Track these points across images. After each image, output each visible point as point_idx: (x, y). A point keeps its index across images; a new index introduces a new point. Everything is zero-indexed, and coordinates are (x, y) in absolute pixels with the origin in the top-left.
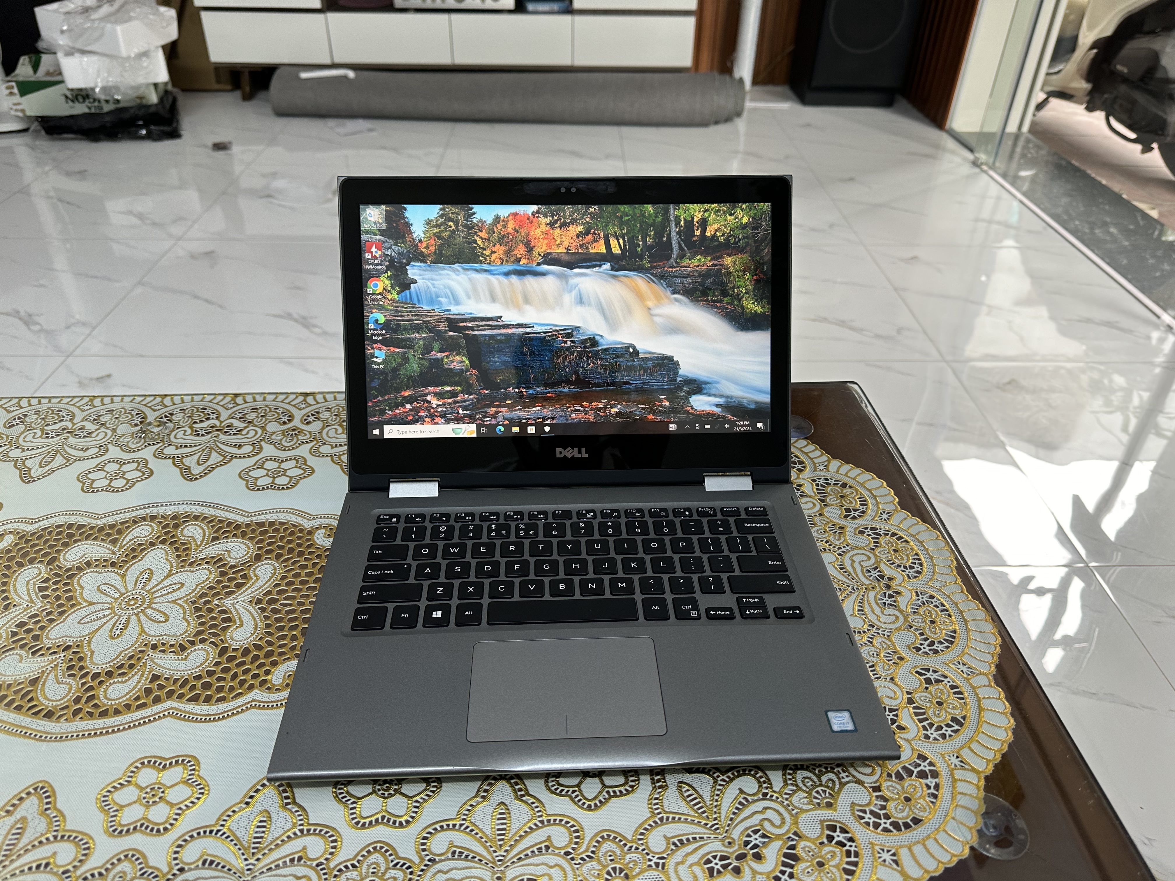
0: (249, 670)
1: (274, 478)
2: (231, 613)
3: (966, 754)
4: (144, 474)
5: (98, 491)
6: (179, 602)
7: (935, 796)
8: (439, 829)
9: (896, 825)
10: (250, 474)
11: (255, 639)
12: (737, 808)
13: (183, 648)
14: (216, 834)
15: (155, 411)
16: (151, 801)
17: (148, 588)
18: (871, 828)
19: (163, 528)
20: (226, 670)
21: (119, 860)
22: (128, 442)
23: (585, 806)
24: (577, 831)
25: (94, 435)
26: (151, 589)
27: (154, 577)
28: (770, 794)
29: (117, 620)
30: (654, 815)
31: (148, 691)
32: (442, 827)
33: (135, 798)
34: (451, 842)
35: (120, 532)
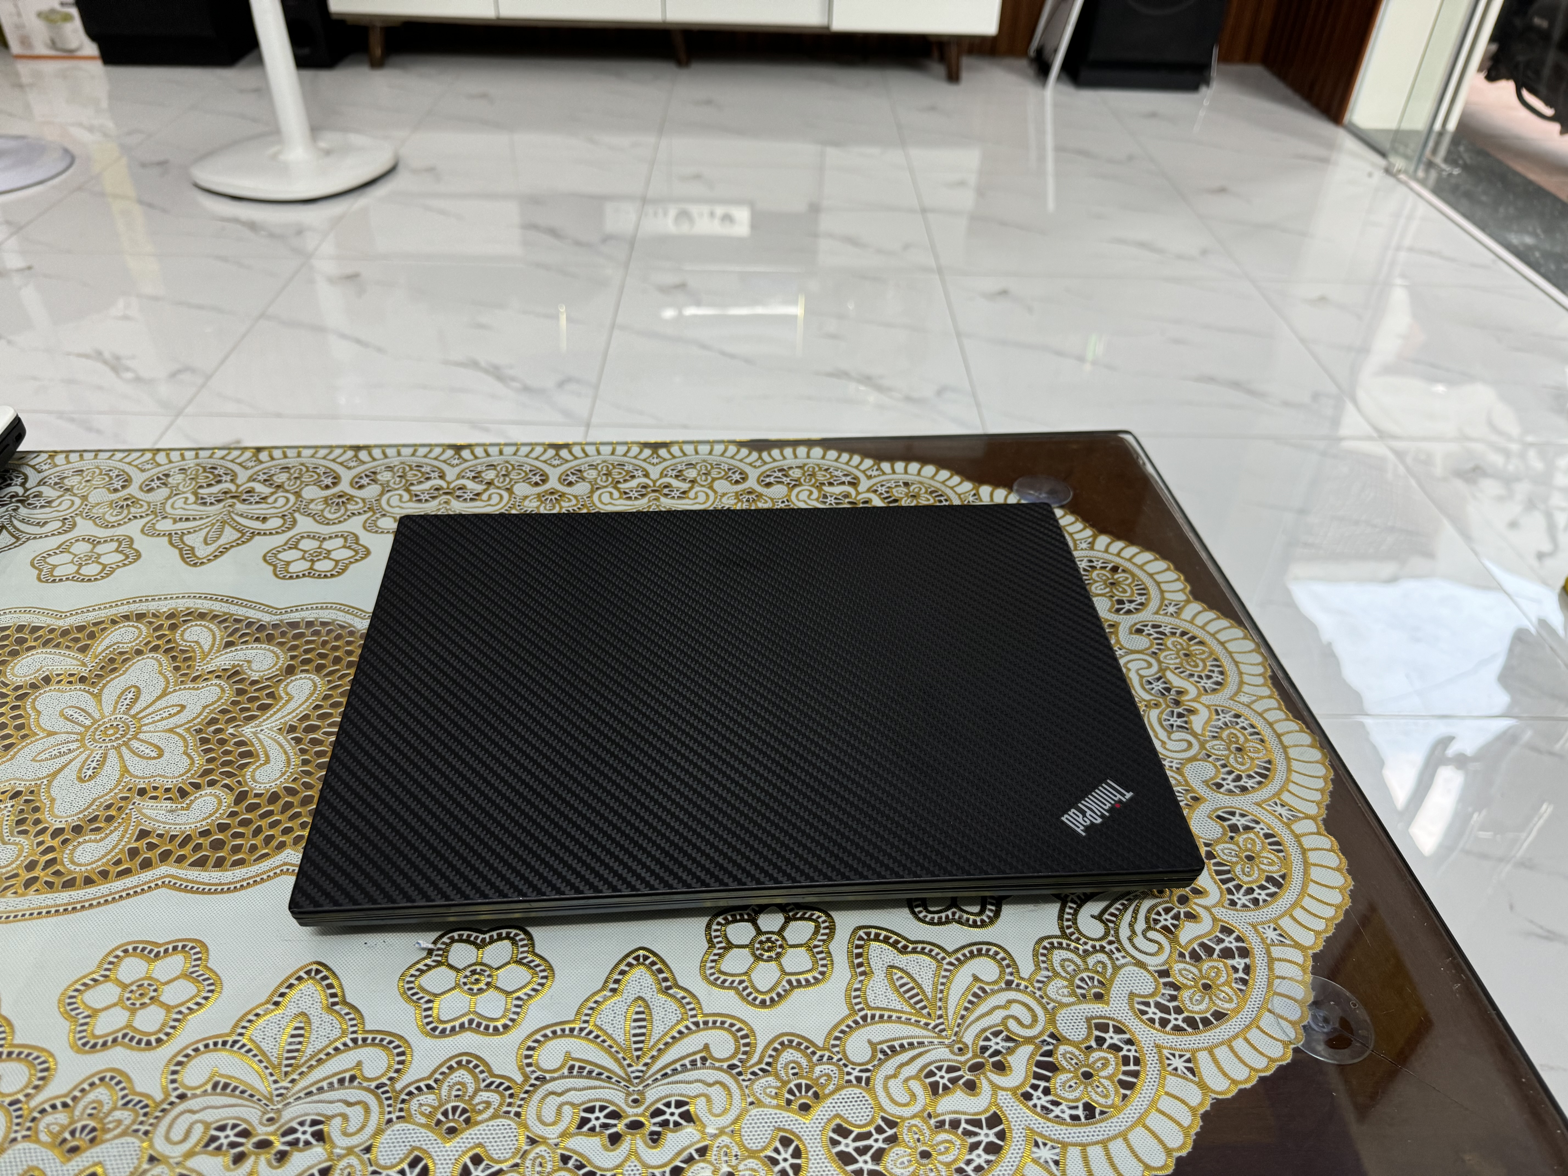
0: (277, 823)
1: (313, 561)
2: (253, 745)
3: (1286, 923)
4: (127, 557)
5: (61, 580)
6: (178, 730)
7: (1245, 982)
8: (550, 1035)
9: (1191, 1022)
10: (280, 556)
11: (286, 781)
12: (970, 1002)
13: (183, 793)
14: (232, 1046)
15: (143, 471)
16: (138, 1003)
17: (132, 712)
18: (1157, 1025)
19: (155, 630)
20: (245, 823)
21: (92, 1085)
22: (104, 514)
23: (757, 1002)
24: (746, 1036)
25: (54, 504)
26: (138, 713)
27: (142, 698)
28: (1016, 981)
29: (89, 756)
30: (856, 1012)
31: (133, 853)
32: (554, 1032)
33: (115, 1000)
34: (568, 1053)
35: (92, 636)
